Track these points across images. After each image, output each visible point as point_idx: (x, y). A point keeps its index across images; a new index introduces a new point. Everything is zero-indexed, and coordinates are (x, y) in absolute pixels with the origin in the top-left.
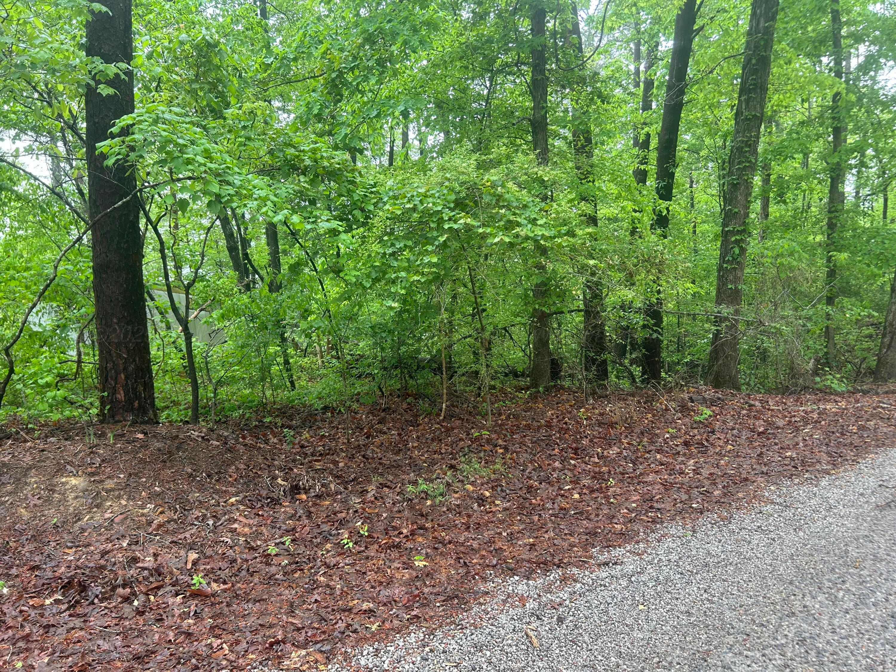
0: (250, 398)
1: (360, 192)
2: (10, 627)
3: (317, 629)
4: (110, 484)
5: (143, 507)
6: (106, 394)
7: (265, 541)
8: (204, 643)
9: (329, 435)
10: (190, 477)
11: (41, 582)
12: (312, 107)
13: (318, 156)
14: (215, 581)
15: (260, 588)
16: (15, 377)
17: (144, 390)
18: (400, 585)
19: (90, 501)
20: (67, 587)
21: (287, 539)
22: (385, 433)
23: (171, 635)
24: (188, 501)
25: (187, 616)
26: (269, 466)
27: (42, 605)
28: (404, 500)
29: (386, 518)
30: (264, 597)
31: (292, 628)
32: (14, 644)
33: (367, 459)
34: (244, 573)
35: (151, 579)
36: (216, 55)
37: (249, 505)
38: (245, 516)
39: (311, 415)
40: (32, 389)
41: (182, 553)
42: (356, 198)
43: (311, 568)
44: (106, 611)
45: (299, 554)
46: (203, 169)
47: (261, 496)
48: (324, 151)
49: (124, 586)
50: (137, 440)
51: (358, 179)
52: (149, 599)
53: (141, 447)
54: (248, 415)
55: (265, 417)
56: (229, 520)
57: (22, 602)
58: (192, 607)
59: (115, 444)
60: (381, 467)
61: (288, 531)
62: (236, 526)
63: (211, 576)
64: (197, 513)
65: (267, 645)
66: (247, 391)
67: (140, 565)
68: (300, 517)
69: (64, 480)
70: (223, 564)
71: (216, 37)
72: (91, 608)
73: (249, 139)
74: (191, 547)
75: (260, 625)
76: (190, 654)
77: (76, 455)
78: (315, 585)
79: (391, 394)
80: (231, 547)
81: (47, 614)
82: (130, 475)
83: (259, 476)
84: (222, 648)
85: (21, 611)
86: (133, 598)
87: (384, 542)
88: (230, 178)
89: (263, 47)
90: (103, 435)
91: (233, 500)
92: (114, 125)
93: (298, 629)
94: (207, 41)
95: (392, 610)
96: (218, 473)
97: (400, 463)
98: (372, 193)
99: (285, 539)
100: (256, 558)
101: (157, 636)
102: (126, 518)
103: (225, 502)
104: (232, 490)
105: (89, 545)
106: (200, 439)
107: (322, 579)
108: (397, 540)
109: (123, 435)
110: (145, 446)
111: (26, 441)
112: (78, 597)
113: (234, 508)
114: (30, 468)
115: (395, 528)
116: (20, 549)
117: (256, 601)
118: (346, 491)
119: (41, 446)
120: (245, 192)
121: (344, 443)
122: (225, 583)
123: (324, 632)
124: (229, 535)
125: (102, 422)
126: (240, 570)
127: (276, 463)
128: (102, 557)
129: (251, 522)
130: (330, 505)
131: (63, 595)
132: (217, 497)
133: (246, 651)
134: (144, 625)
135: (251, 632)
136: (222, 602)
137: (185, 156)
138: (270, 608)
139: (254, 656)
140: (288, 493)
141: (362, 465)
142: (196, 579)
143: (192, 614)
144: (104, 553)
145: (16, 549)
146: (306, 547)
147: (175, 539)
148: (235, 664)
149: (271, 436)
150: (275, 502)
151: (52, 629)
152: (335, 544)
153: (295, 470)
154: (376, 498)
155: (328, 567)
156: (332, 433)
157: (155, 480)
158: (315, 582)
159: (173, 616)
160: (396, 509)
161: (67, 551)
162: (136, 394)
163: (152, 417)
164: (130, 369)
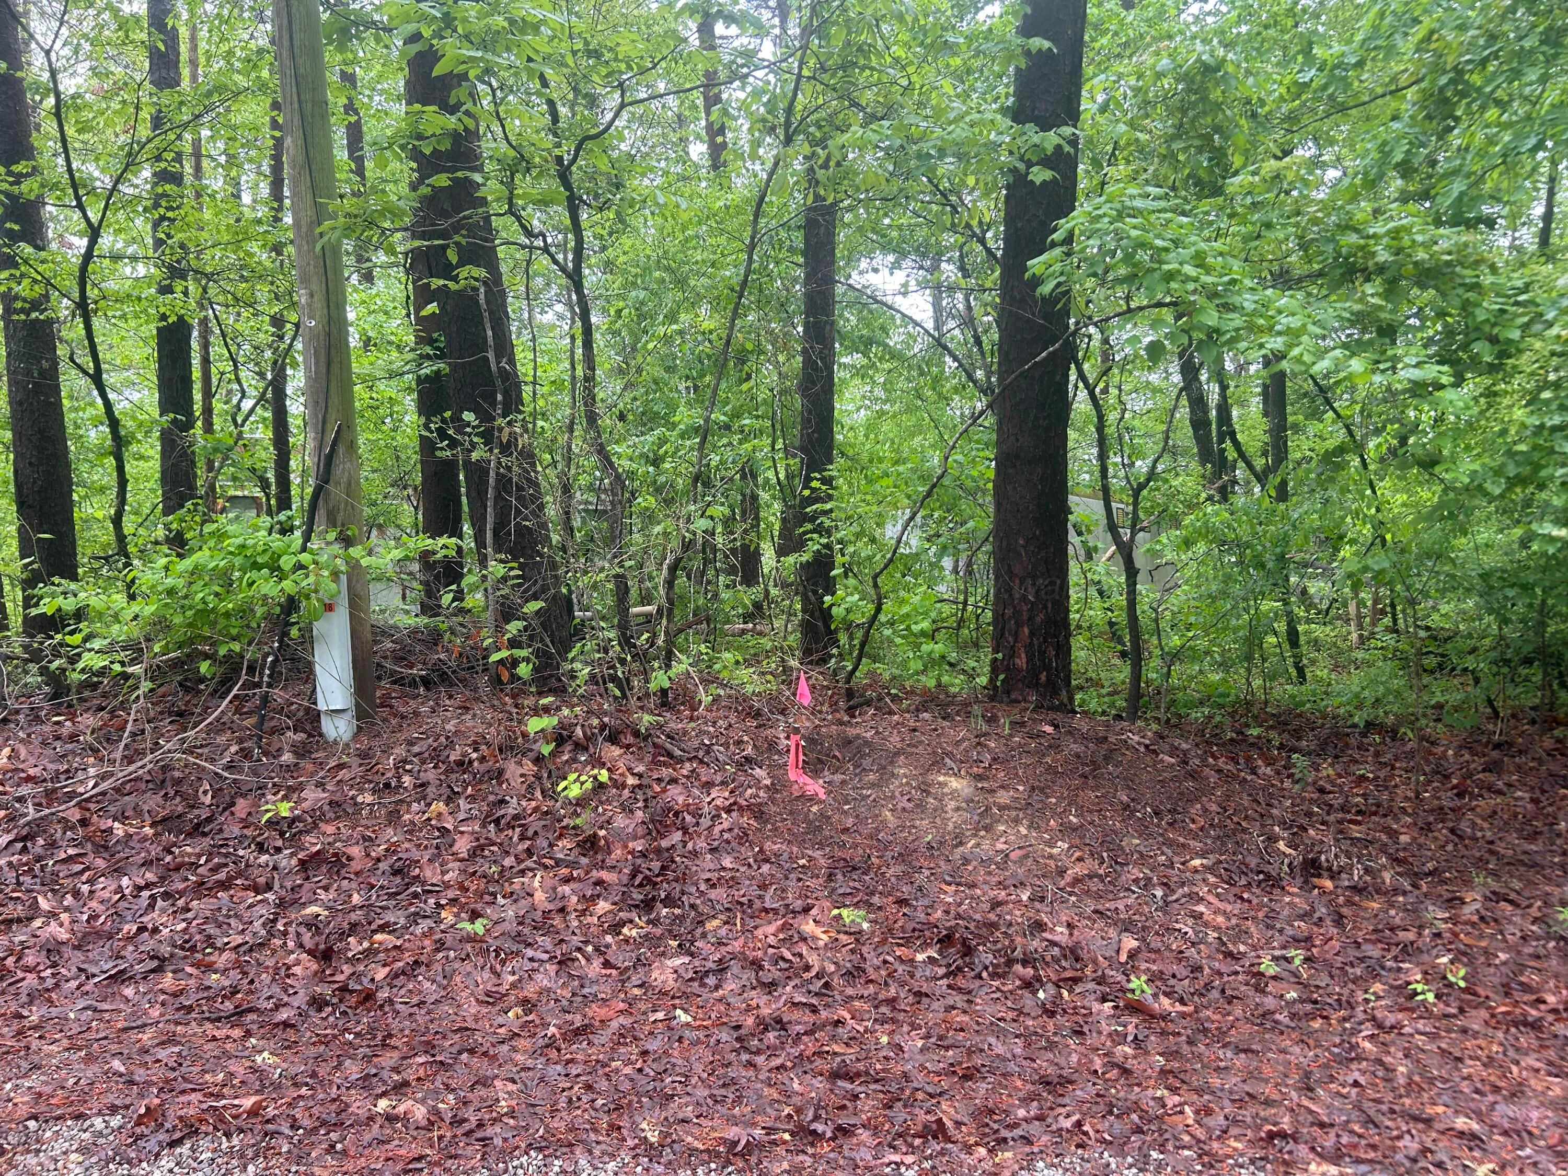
0: (1221, 690)
1: (1491, 304)
2: (871, 981)
3: (1360, 1136)
4: (1003, 797)
5: (1051, 844)
6: (1000, 656)
7: (1254, 948)
8: (1150, 1092)
9: (1376, 778)
10: (1125, 809)
11: (910, 926)
12: (1392, 151)
13: (1406, 241)
14: (1166, 994)
15: (1246, 1028)
16: (883, 618)
17: (1057, 656)
18: (1542, 1104)
19: (976, 818)
20: (946, 941)
21: (1297, 955)
22: (1500, 792)
23: (1098, 1064)
24: (1122, 849)
25: (1122, 1040)
26: (1262, 816)
27: (912, 961)
28: (1549, 937)
29: (1504, 963)
30: (1254, 1047)
31: (1310, 1119)
32: (876, 1007)
33: (1460, 837)
34: (1215, 994)
35: (1064, 963)
36: (1218, 84)
37: (1226, 878)
38: (1218, 895)
39: (1337, 735)
40: (903, 637)
41: (1112, 933)
42: (1481, 316)
43: (1345, 1019)
44: (998, 995)
45: (1317, 987)
46: (1191, 286)
47: (1247, 866)
48: (1418, 232)
49: (1025, 963)
50: (1042, 735)
51: (1487, 280)
52: (1061, 995)
53: (1050, 746)
54: (1218, 719)
55: (1247, 726)
56: (1189, 895)
57: (886, 948)
58: (1130, 1027)
59: (1011, 735)
60: (1493, 860)
61: (1296, 940)
62: (1201, 908)
63: (1159, 983)
64: (1136, 873)
65: (1263, 1135)
66: (1216, 677)
67: (1046, 935)
68: (1320, 919)
69: (941, 779)
70: (1181, 970)
71: (1221, 52)
72: (978, 983)
73: (1269, 226)
74: (1127, 927)
75: (1248, 1094)
76: (1129, 1104)
77: (958, 743)
78: (1353, 1054)
79: (1513, 716)
80: (1193, 944)
81: (918, 976)
82: (1033, 789)
83: (1244, 830)
84: (1182, 1112)
85: (885, 962)
86: (1037, 985)
87: (1503, 1009)
88: (1236, 300)
89: (1298, 53)
90: (992, 720)
91: (1197, 862)
92: (1055, 230)
93: (1322, 1125)
94: (1204, 64)
95: (1521, 1148)
96: (1174, 811)
97: (1538, 859)
98: (1517, 304)
99: (1292, 953)
100: (1236, 973)
101: (1074, 1058)
102: (1026, 856)
103: (1183, 864)
104: (1196, 845)
105: (973, 886)
106: (1142, 749)
107: (1367, 1045)
108: (1534, 1012)
109: (1022, 724)
110: (1055, 747)
111: (892, 713)
112: (960, 962)
113: (1198, 877)
114: (897, 754)
115: (1526, 988)
116: (884, 869)
117: (1238, 1050)
118: (1416, 892)
119: (912, 724)
120: (1261, 321)
121: (1407, 799)
122: (1182, 1001)
123: (1374, 1147)
124: (1190, 921)
125: (992, 699)
126: (1208, 986)
127: (1275, 812)
128: (993, 909)
129: (1229, 908)
130: (1380, 910)
131: (940, 952)
132: (1169, 852)
133: (1225, 1132)
134: (1055, 1034)
135: (1233, 1101)
136: (1179, 1034)
137: (1165, 267)
138: (1266, 1070)
139: (1240, 1146)
140: (1297, 870)
141: (1450, 847)
142: (1135, 983)
143: (1130, 1038)
144: (996, 904)
145: (879, 868)
146: (1332, 977)
147: (1100, 907)
148: (1206, 1148)
149: (1260, 762)
150: (1272, 883)
151: (925, 1000)
152: (1392, 987)
153: (1312, 832)
154: (1482, 918)
155: (1380, 1026)
156: (1382, 774)
157: (1069, 804)
158: (1353, 1047)
159: (1100, 1033)
160: (1528, 950)
161: (944, 887)
162: (1043, 661)
163: (1065, 700)
164: (1038, 620)
